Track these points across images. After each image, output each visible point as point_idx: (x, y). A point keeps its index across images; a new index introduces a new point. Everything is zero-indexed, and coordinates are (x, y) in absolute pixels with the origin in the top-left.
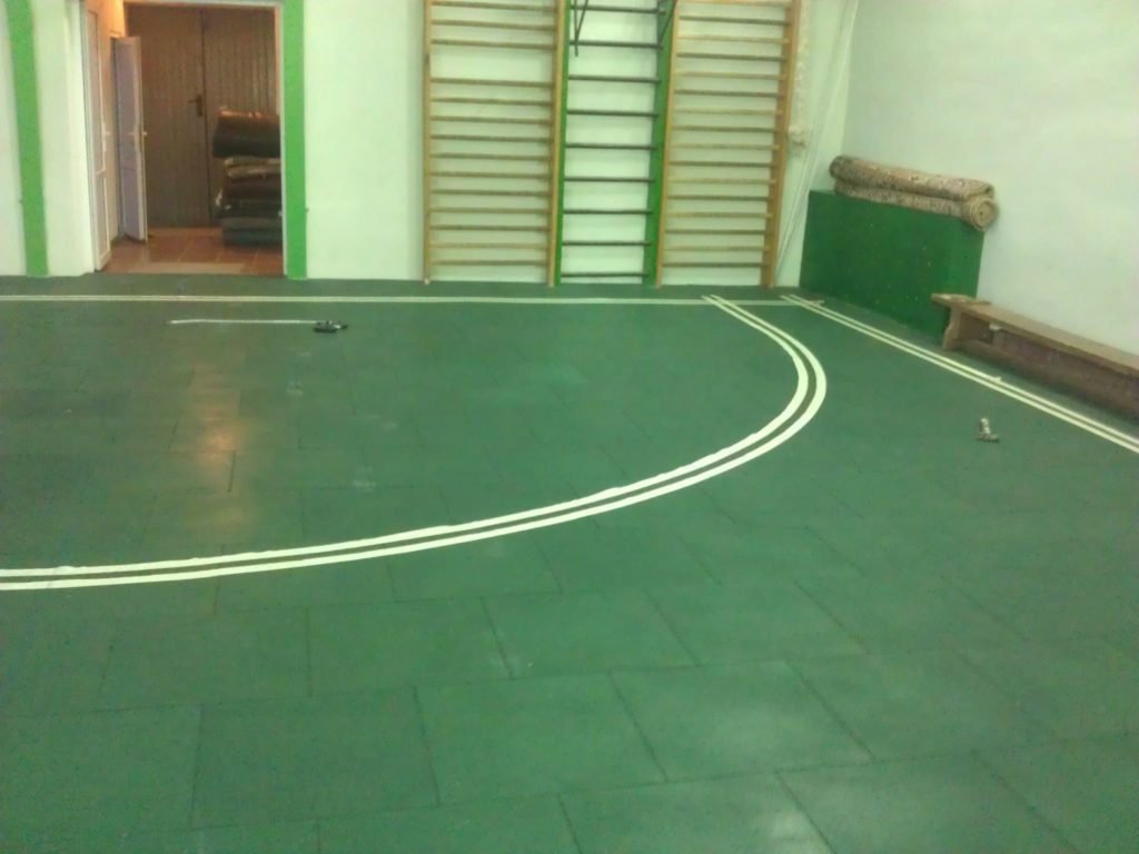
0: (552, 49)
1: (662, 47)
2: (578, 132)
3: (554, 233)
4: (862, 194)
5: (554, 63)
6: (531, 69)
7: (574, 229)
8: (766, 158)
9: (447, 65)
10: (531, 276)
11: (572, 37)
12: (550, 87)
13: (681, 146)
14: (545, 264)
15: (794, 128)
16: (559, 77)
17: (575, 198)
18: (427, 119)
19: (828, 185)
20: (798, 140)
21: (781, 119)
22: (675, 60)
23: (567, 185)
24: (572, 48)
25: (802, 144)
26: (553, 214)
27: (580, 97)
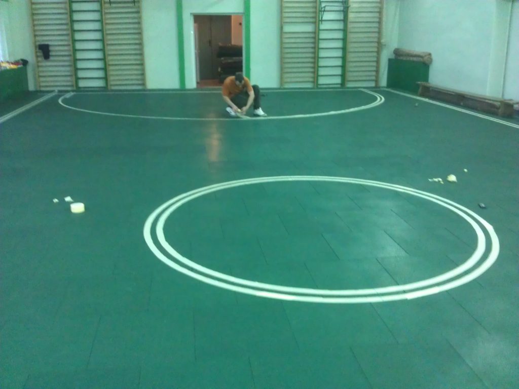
0: (315, 23)
1: (345, 20)
2: (323, 45)
3: (316, 73)
4: (401, 58)
5: (316, 26)
6: (309, 28)
7: (322, 72)
8: (376, 50)
9: (287, 29)
10: (310, 85)
11: (320, 19)
12: (315, 33)
13: (351, 47)
14: (313, 82)
15: (383, 41)
16: (317, 30)
17: (322, 63)
18: (281, 43)
19: (393, 57)
20: (384, 44)
21: (379, 38)
22: (349, 24)
23: (320, 60)
24: (320, 22)
25: (385, 45)
26: (316, 67)
27: (323, 35)
